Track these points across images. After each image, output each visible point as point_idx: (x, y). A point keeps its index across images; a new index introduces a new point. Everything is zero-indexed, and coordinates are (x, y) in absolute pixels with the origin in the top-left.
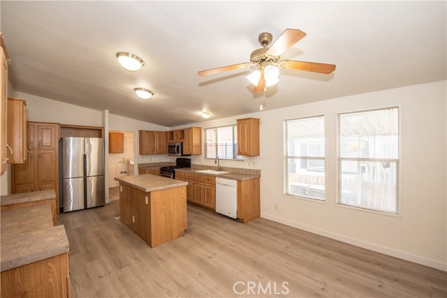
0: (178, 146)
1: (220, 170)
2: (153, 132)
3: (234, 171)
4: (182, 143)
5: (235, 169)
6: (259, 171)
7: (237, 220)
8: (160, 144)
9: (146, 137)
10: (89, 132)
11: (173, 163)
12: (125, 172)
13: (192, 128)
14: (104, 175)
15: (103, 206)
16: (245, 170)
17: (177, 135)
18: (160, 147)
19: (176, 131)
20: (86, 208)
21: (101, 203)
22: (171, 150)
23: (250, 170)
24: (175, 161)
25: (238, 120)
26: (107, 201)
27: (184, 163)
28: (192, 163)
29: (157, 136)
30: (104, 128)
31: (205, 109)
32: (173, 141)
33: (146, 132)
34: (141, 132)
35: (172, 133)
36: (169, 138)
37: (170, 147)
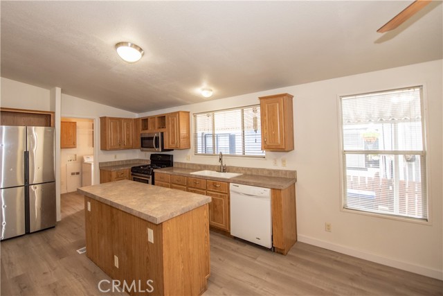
0: (157, 138)
1: (224, 171)
2: (119, 119)
3: (249, 173)
4: (162, 133)
5: (248, 169)
6: (294, 173)
7: (273, 250)
8: (128, 135)
9: (110, 126)
10: (32, 119)
11: (147, 161)
12: (78, 173)
13: (178, 112)
14: (54, 181)
15: (54, 227)
16: (268, 170)
17: (154, 123)
18: (128, 139)
19: (153, 118)
20: (28, 232)
21: (50, 224)
22: (145, 142)
23: (277, 171)
24: (149, 159)
25: (260, 98)
26: (59, 218)
27: (164, 161)
28: (175, 160)
29: (124, 125)
30: (54, 113)
31: (205, 85)
32: (147, 132)
33: (112, 119)
34: (103, 120)
35: (145, 120)
36: (141, 127)
37: (143, 139)
